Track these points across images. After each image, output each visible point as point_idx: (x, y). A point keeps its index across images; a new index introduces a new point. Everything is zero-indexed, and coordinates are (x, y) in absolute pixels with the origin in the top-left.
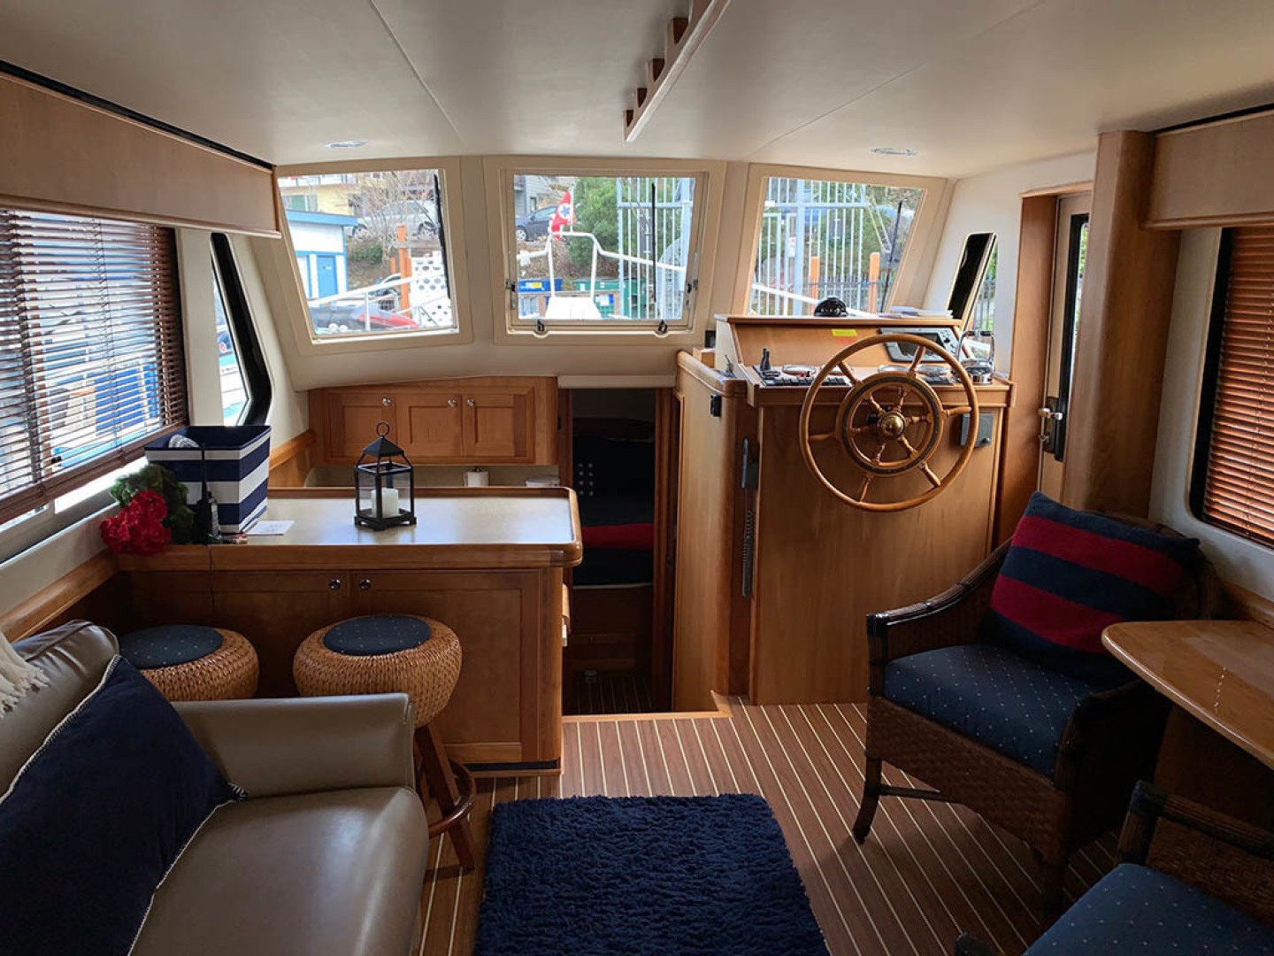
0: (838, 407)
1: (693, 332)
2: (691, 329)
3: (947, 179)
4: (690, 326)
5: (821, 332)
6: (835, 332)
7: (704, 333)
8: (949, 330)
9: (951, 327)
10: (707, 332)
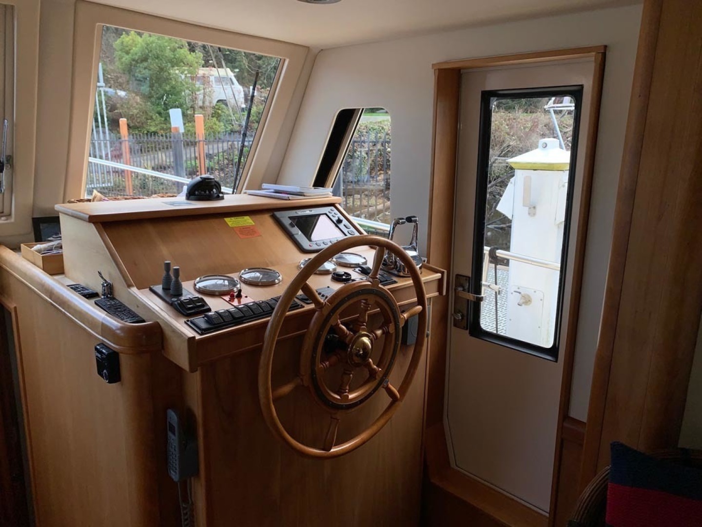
0: (302, 336)
1: (12, 220)
2: (10, 215)
3: (308, 48)
4: (6, 211)
5: (214, 223)
6: (230, 221)
7: (30, 221)
8: (333, 208)
9: (333, 205)
10: (34, 219)
